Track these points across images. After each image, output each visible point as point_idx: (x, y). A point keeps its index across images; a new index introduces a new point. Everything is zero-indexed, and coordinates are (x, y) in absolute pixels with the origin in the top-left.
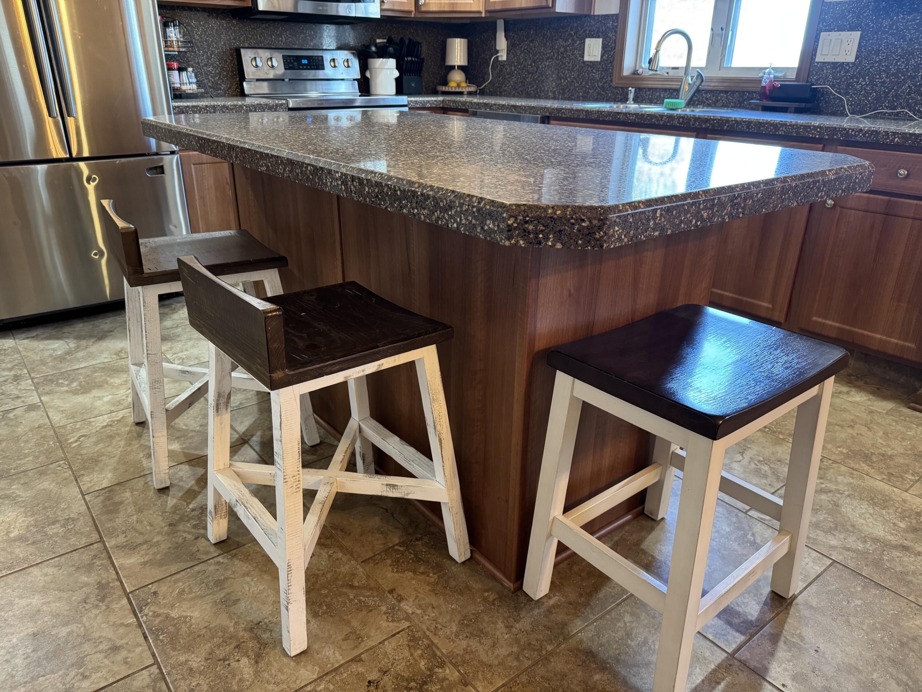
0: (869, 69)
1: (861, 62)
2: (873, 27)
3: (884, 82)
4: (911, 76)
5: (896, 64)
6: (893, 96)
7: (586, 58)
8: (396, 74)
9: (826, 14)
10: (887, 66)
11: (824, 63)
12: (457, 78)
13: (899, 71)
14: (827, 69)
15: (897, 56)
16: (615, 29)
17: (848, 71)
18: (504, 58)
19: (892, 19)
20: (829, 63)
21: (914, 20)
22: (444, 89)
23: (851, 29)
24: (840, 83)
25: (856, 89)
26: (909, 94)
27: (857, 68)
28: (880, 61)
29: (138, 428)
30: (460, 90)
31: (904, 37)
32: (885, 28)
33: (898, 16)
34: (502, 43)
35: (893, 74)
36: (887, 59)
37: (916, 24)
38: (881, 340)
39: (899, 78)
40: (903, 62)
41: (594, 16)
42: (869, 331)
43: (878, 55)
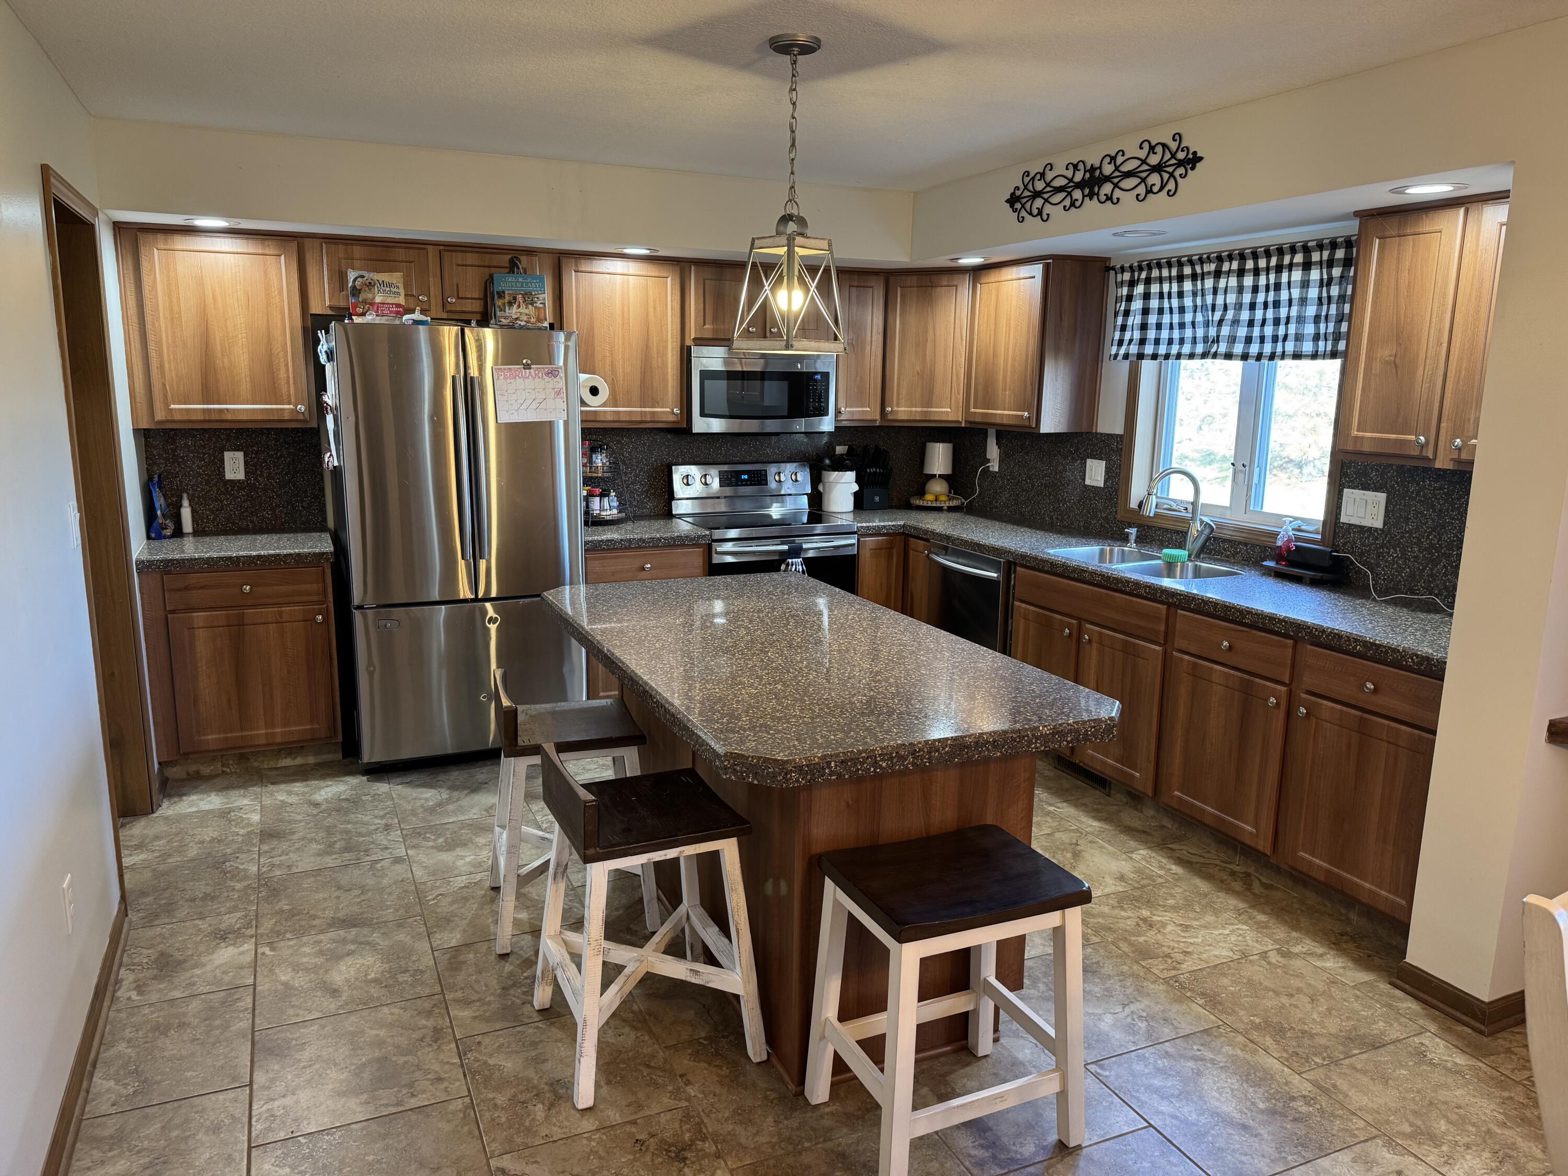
0: (1399, 539)
1: (1389, 529)
2: (1399, 490)
3: (1417, 557)
4: (1445, 554)
5: (1428, 537)
6: (1428, 575)
7: (1088, 482)
8: (856, 488)
9: (1348, 468)
10: (1419, 539)
11: (1350, 525)
12: (938, 488)
13: (1432, 546)
14: (1354, 533)
15: (1428, 528)
16: (1119, 451)
17: (1376, 539)
18: (996, 469)
19: (1418, 484)
20: (1355, 526)
21: (1441, 488)
22: (918, 502)
23: (1376, 489)
24: (1369, 551)
25: (1387, 561)
26: (1445, 575)
27: (1386, 536)
28: (1410, 532)
29: (492, 893)
30: (938, 505)
31: (1433, 507)
32: (1412, 493)
33: (1424, 482)
34: (993, 452)
35: (1425, 549)
36: (1417, 530)
37: (1444, 493)
38: (1370, 891)
39: (1433, 554)
40: (1435, 536)
41: (1097, 433)
42: (1358, 878)
43: (1407, 524)
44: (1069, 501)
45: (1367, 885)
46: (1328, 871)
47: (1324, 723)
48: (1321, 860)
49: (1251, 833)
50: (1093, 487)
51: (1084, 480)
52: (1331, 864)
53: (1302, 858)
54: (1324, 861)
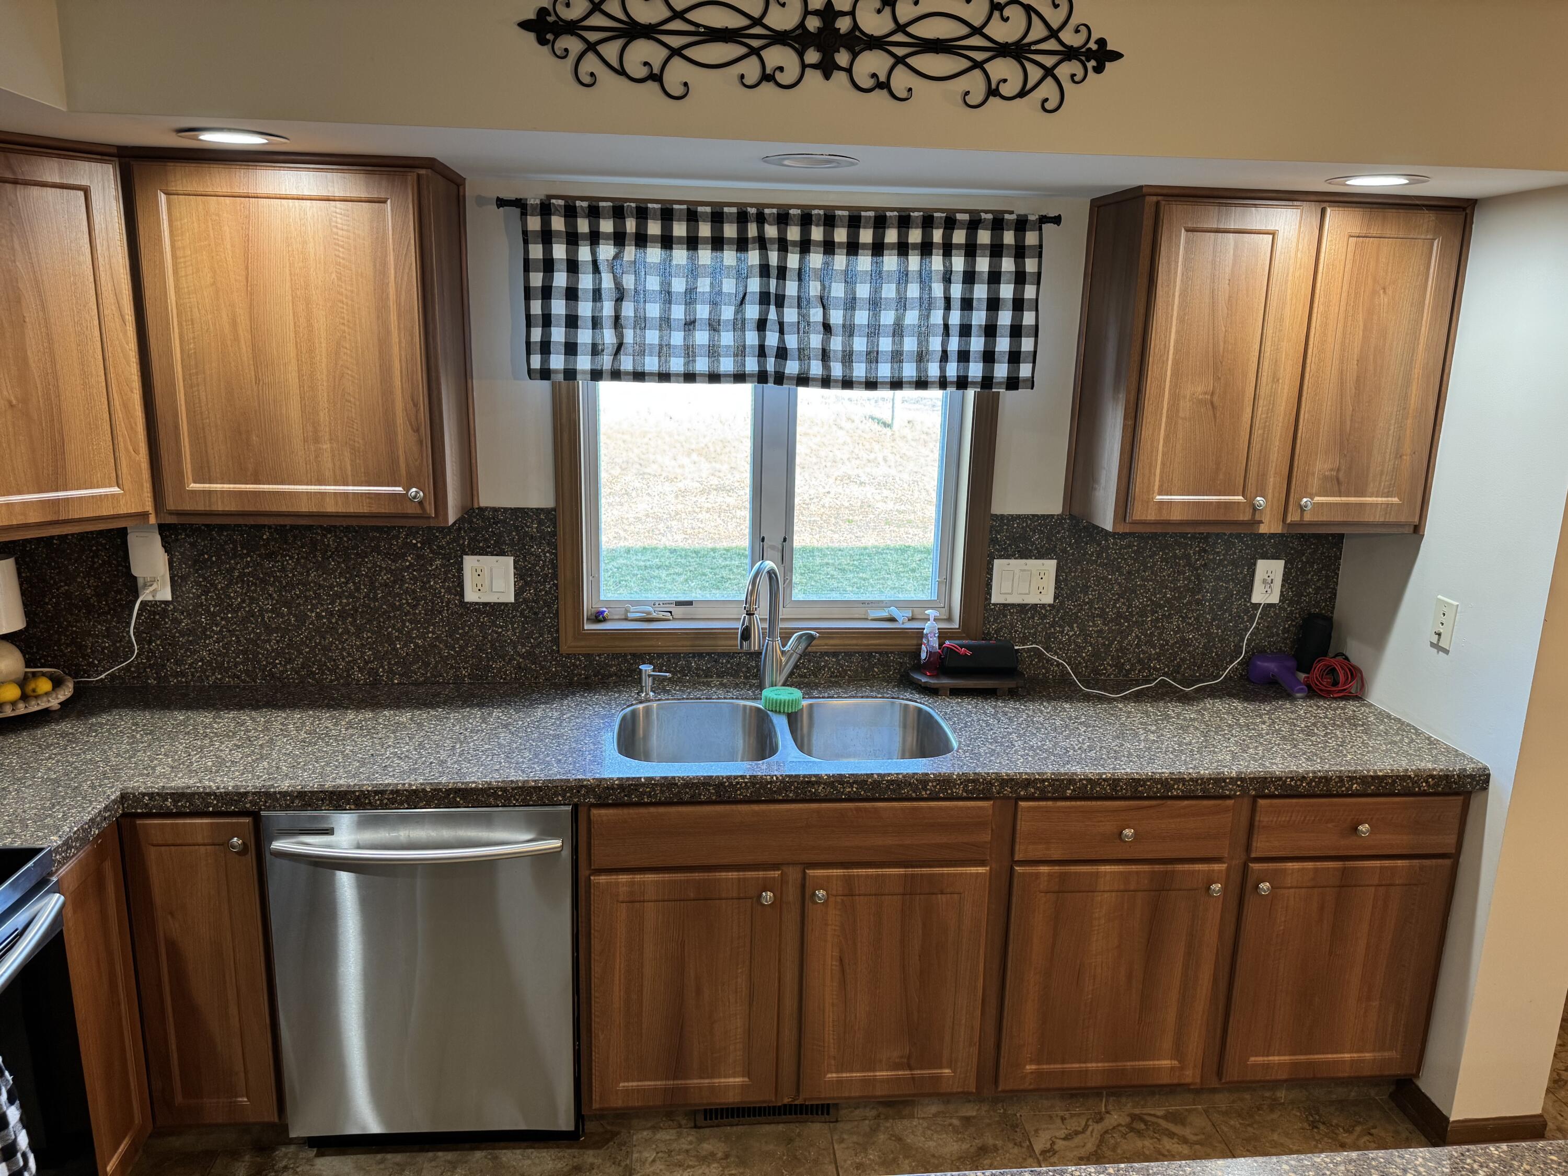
0: (1076, 613)
1: (1062, 603)
2: (1073, 554)
3: (1101, 631)
4: (1137, 622)
5: (1114, 606)
6: (1117, 650)
7: (471, 596)
9: (998, 532)
10: (1102, 609)
11: (1005, 605)
13: (1119, 615)
14: (1011, 614)
15: (1113, 595)
17: (1045, 617)
18: (165, 594)
19: (1099, 544)
20: (1013, 606)
21: (1129, 546)
23: (1040, 556)
24: (1035, 633)
25: (1061, 642)
26: (1138, 646)
27: (1058, 611)
28: (1091, 602)
31: (1119, 569)
32: (1092, 555)
33: (1107, 540)
34: (155, 562)
35: (1112, 620)
36: (1100, 598)
37: (1134, 552)
39: (1121, 625)
40: (1124, 603)
41: (480, 509)
43: (1086, 594)
44: (423, 636)
45: (1347, 1056)
46: (1294, 1065)
47: (1286, 891)
48: (1279, 1055)
49: (1172, 1069)
50: (485, 604)
51: (461, 594)
52: (1294, 1054)
53: (1255, 1065)
54: (1284, 1055)
